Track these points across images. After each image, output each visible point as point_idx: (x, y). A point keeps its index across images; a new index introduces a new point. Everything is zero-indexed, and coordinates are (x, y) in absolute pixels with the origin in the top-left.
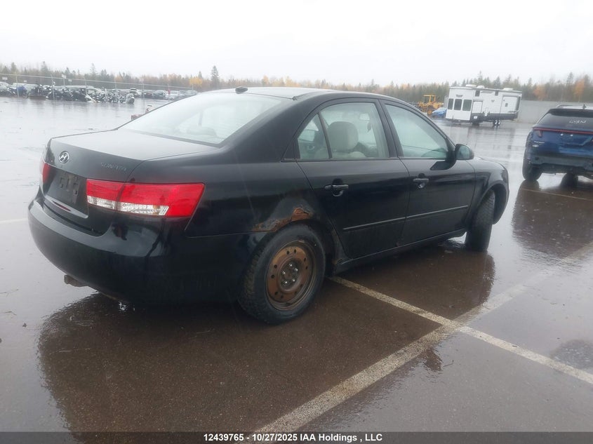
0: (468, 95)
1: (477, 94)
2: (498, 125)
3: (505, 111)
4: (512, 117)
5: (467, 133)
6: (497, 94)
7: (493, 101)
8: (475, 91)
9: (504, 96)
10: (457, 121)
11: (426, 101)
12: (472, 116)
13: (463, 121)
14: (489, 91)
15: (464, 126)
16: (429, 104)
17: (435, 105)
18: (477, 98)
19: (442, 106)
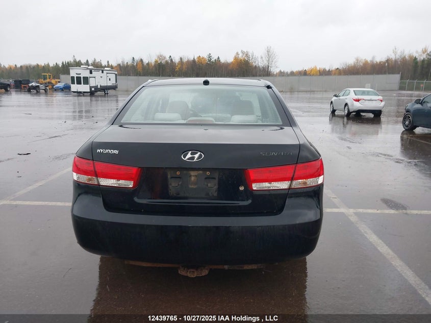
0: (85, 73)
1: (91, 73)
2: (107, 93)
3: (110, 84)
4: (114, 88)
5: (90, 101)
6: (103, 72)
7: (101, 77)
8: (89, 70)
9: (107, 73)
10: (80, 92)
11: (45, 79)
12: (91, 88)
13: (84, 92)
14: (98, 71)
15: (86, 96)
16: (48, 80)
17: (53, 81)
18: (91, 75)
19: (59, 82)
